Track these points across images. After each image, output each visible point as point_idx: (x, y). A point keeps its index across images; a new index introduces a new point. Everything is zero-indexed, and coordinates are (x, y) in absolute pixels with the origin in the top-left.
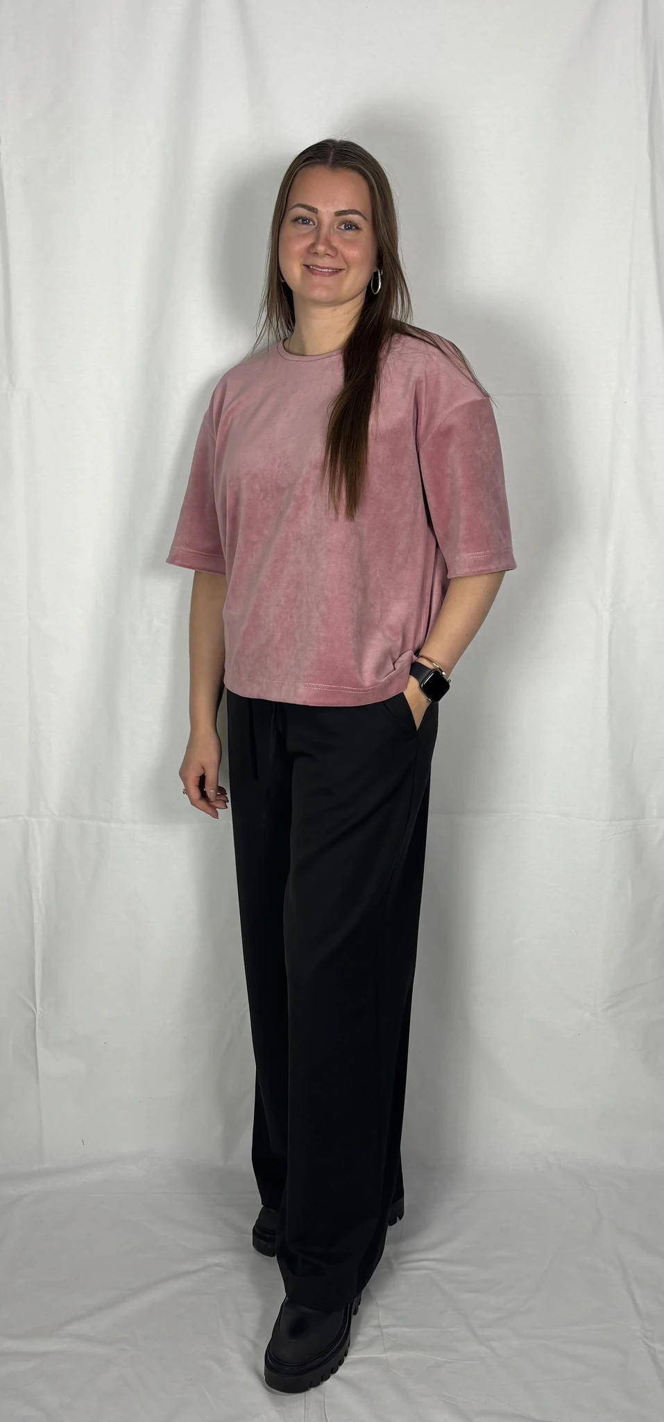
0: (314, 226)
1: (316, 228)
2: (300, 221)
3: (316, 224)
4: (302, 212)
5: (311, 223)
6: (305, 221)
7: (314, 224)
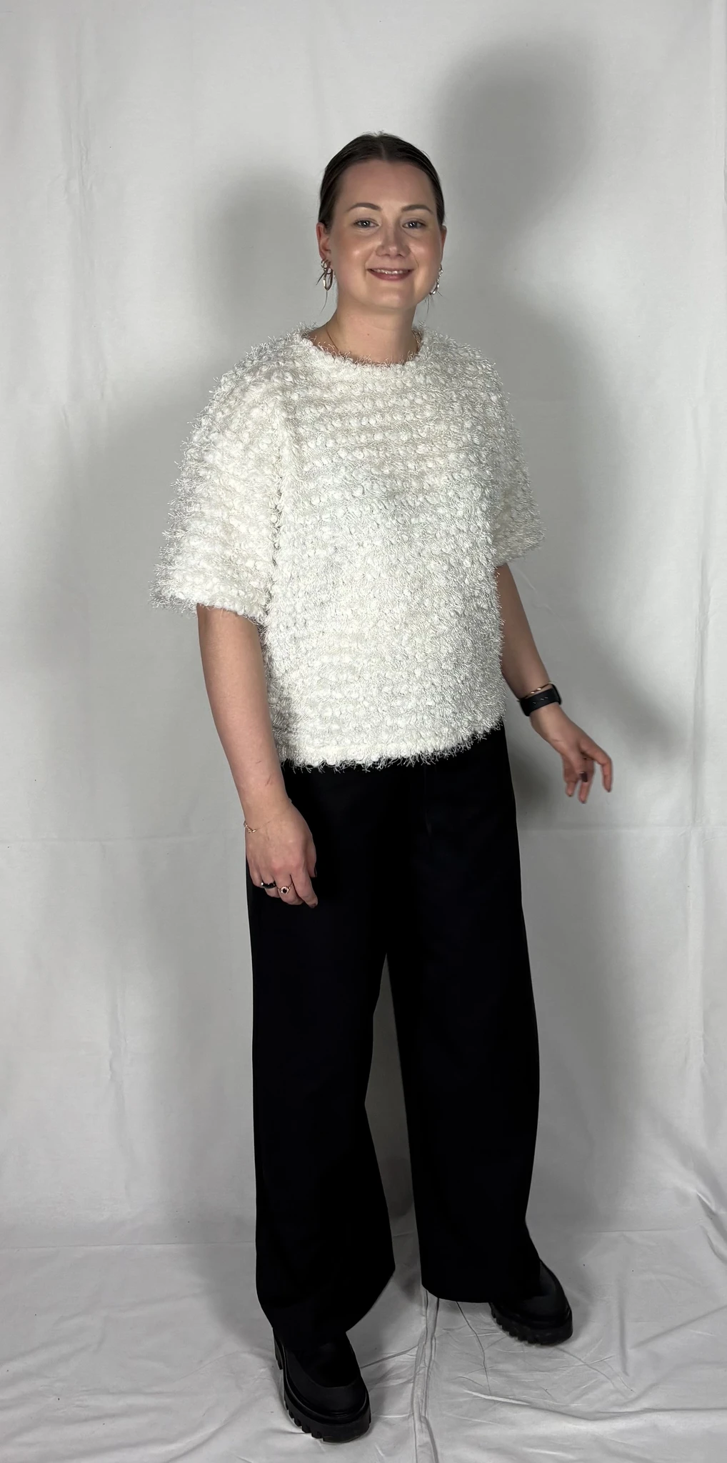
0: (378, 227)
1: (380, 228)
2: (360, 224)
3: (380, 225)
4: (362, 212)
5: (372, 225)
6: (365, 223)
7: (378, 225)
